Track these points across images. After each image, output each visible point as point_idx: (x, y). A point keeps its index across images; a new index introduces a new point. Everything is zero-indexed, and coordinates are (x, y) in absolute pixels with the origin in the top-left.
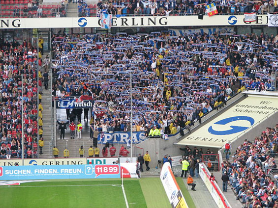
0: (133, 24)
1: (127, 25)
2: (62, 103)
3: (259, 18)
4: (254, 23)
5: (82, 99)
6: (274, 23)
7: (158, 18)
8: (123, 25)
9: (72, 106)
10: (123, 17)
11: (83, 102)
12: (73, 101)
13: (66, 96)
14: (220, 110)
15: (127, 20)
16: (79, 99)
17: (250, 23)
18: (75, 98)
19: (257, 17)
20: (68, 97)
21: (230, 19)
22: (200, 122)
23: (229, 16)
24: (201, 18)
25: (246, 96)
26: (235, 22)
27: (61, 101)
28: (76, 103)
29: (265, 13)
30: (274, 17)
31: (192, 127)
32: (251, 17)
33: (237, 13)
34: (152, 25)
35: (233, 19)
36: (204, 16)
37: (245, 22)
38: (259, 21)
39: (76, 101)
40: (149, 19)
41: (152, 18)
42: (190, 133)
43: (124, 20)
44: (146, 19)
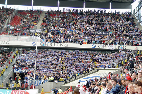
0: (54, 46)
1: (52, 46)
2: (16, 70)
3: (105, 46)
4: (102, 48)
5: (25, 69)
6: (111, 48)
7: (64, 44)
8: (50, 46)
9: (20, 72)
10: (50, 43)
11: (25, 70)
12: (21, 70)
13: (18, 67)
14: (85, 74)
15: (52, 44)
16: (24, 69)
17: (101, 47)
18: (22, 68)
19: (104, 46)
20: (19, 68)
21: (93, 46)
22: (76, 78)
23: (93, 44)
24: (81, 44)
25: (98, 71)
26: (95, 47)
27: (15, 69)
28: (22, 70)
29: (107, 44)
30: (110, 46)
31: (71, 80)
32: (101, 45)
33: (96, 44)
34: (62, 46)
35: (94, 46)
36: (83, 44)
37: (99, 47)
38: (105, 47)
39: (22, 69)
40: (61, 44)
41: (62, 43)
42: (70, 82)
43: (51, 44)
44: (59, 44)
